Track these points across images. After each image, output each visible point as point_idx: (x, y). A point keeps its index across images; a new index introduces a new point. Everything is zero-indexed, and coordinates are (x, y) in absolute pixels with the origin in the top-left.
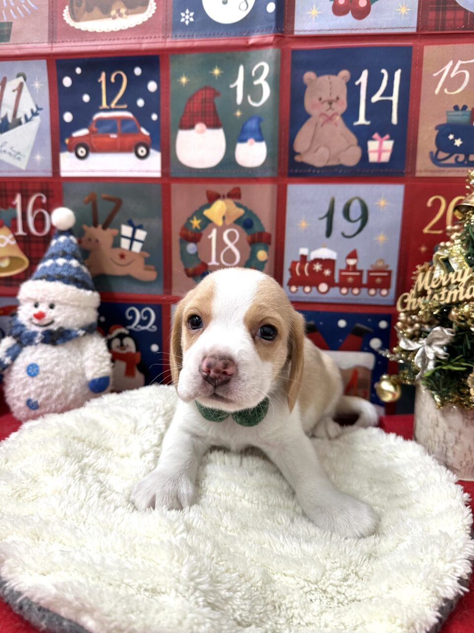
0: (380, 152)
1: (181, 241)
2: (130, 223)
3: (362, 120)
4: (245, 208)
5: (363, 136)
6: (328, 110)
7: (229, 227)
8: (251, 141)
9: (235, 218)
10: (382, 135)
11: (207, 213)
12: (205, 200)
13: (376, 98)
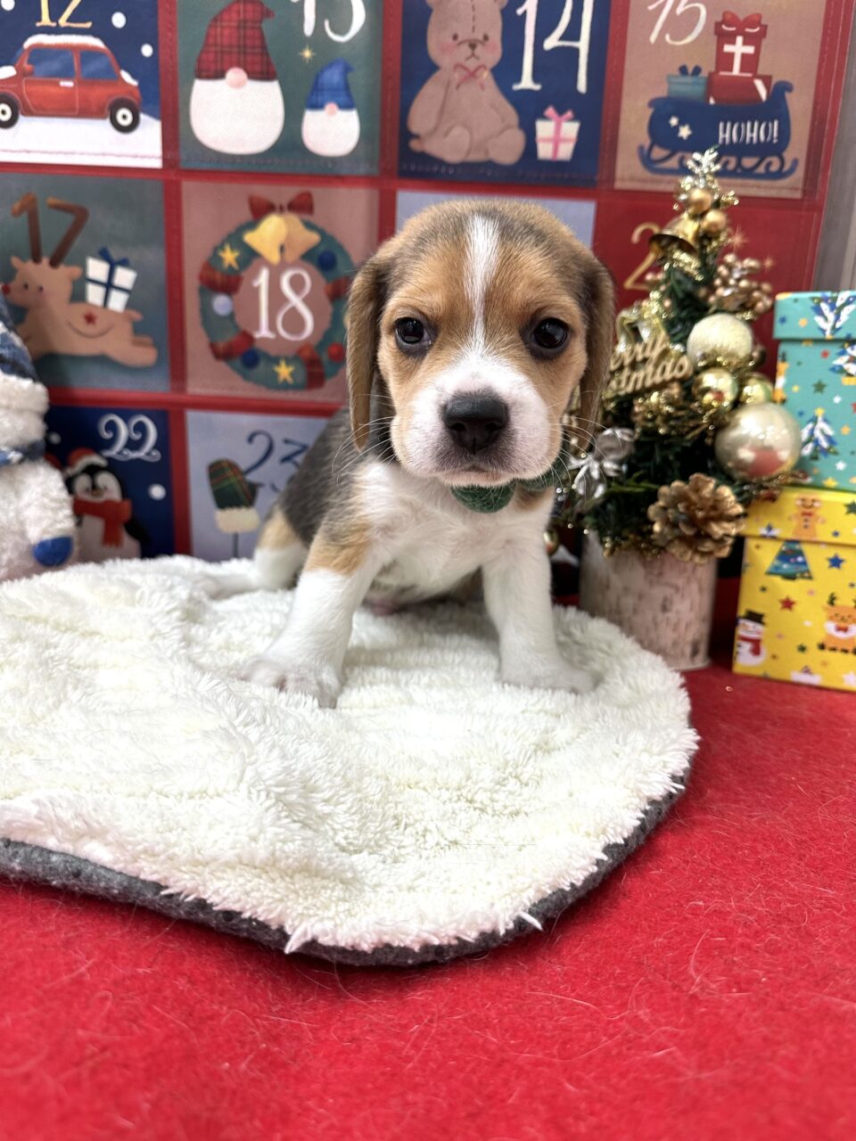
0: (557, 141)
1: (202, 292)
2: (104, 255)
3: (527, 82)
4: (321, 232)
5: (529, 110)
6: (468, 59)
7: (293, 265)
8: (331, 107)
9: (301, 250)
10: (561, 111)
11: (251, 238)
12: (246, 214)
13: (551, 43)
